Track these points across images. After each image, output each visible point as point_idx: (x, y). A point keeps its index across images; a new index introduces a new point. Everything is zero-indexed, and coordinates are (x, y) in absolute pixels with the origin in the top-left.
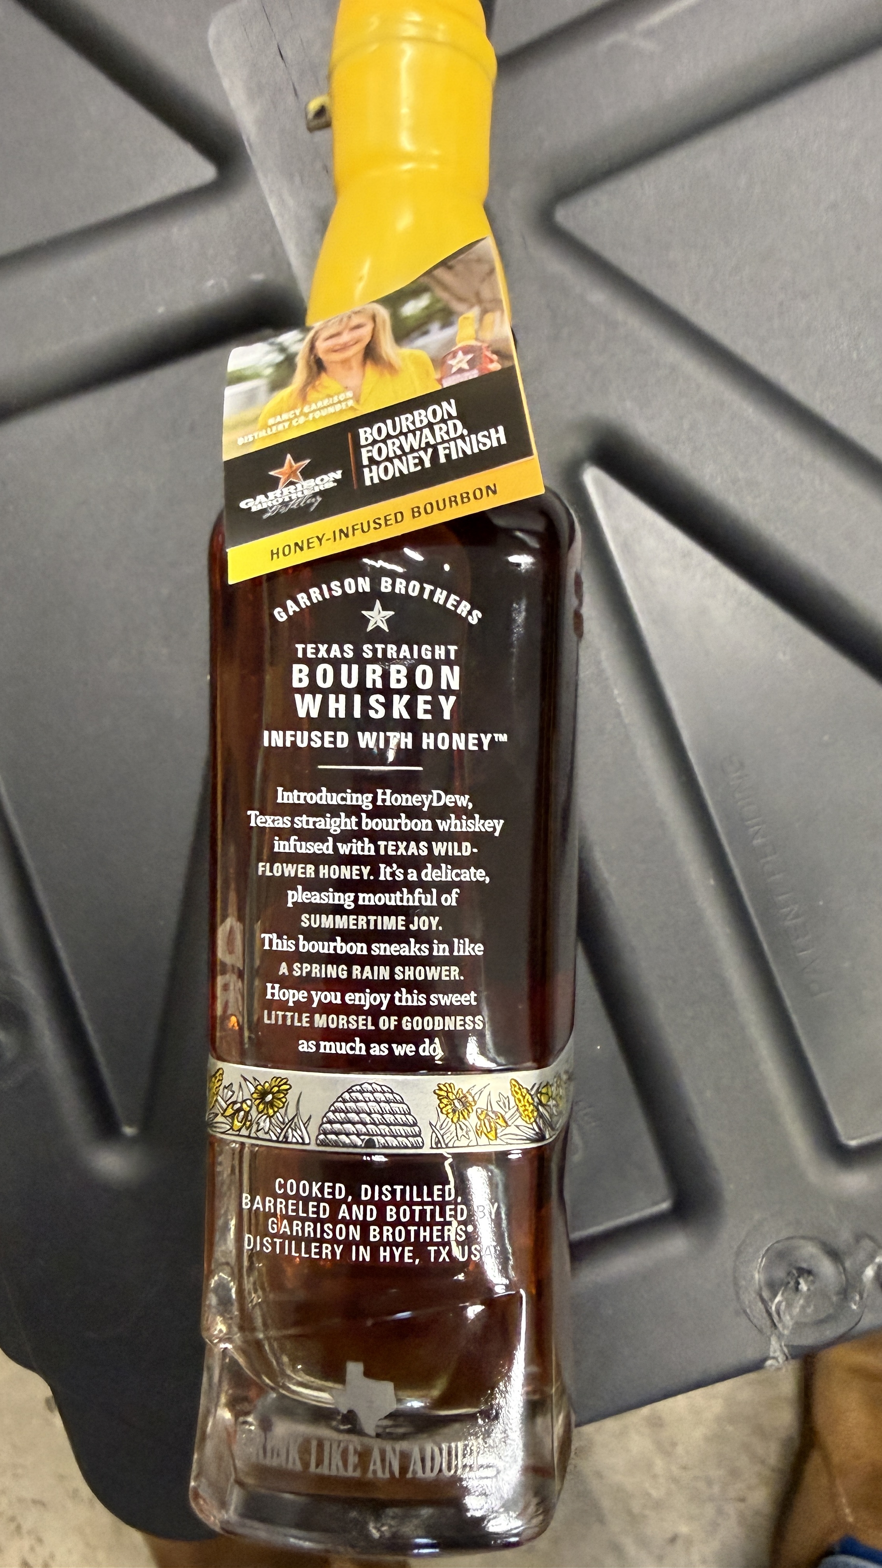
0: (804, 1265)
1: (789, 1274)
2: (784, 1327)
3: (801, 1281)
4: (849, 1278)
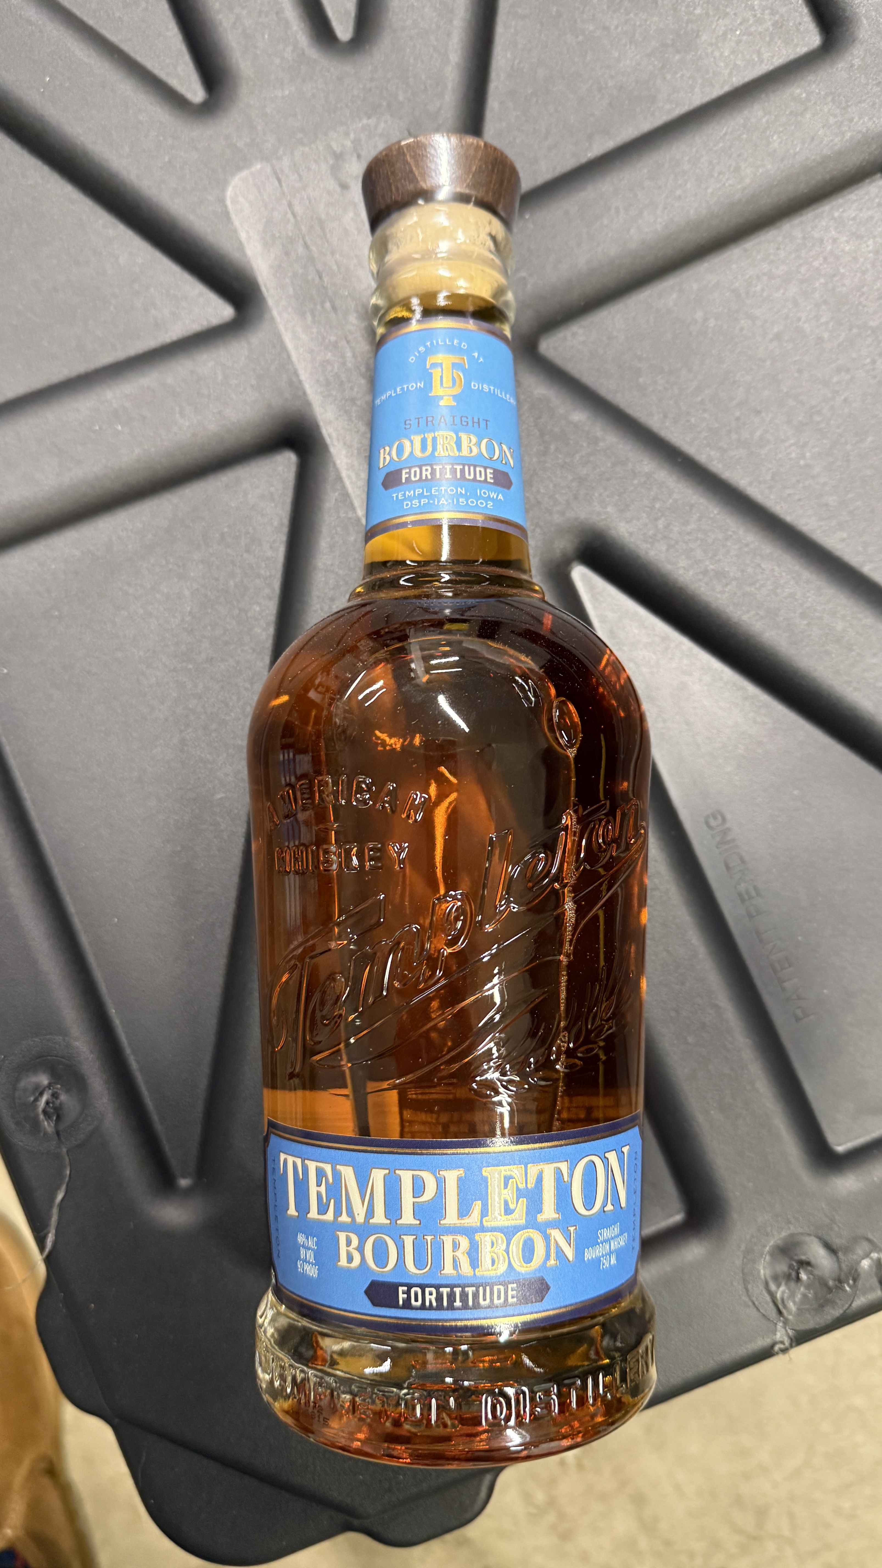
0: (803, 1258)
1: (791, 1267)
2: (790, 1313)
3: (801, 1272)
4: (844, 1267)
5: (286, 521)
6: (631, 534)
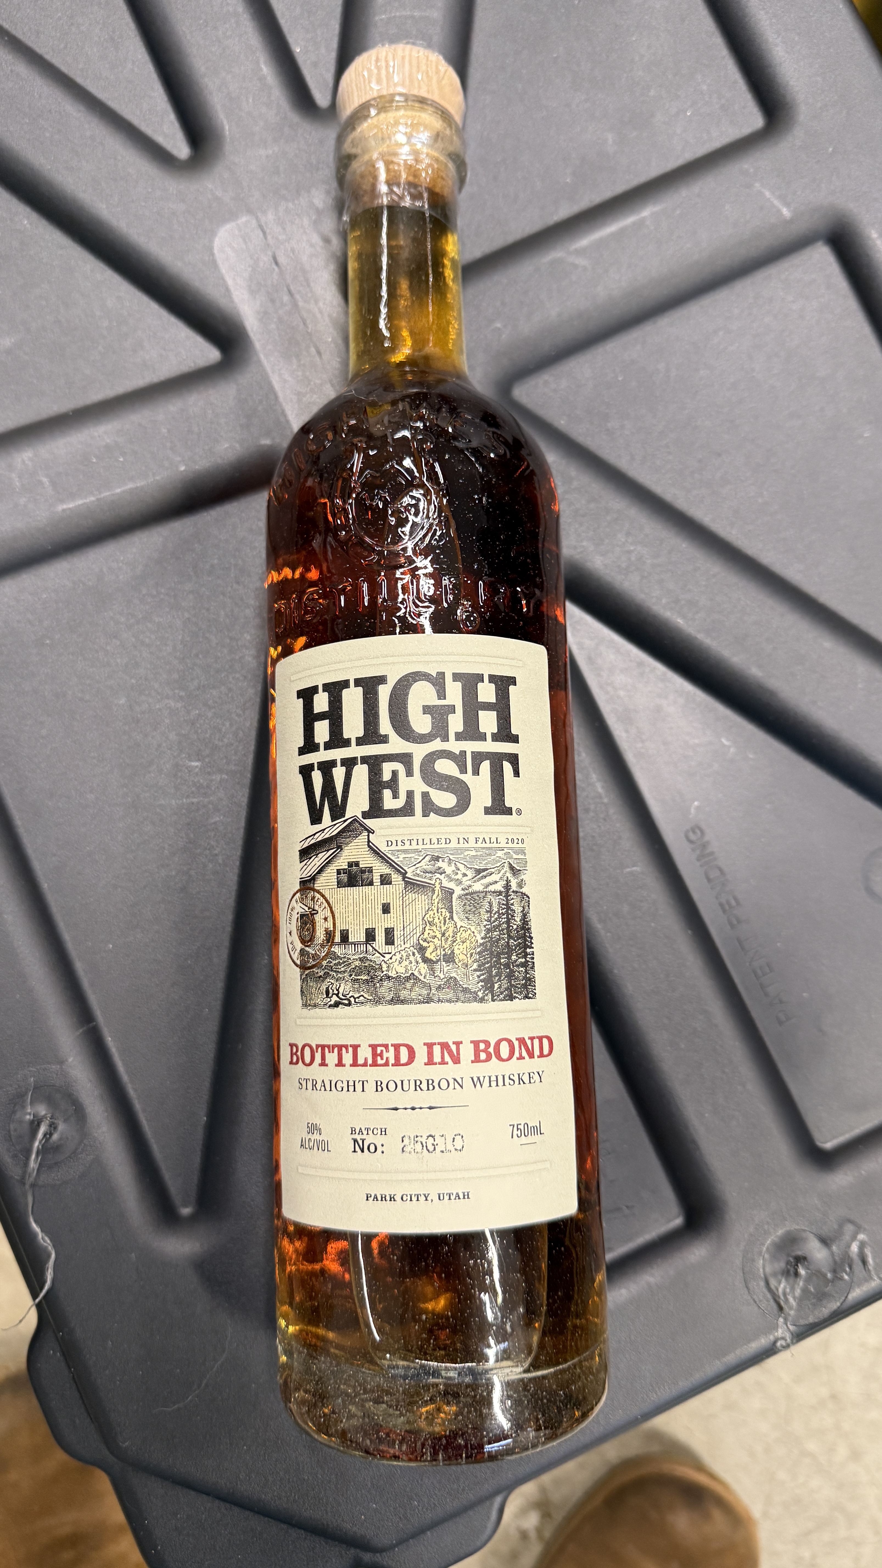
0: (799, 1253)
1: (788, 1263)
2: (791, 1308)
4: (837, 1258)
6: (605, 566)
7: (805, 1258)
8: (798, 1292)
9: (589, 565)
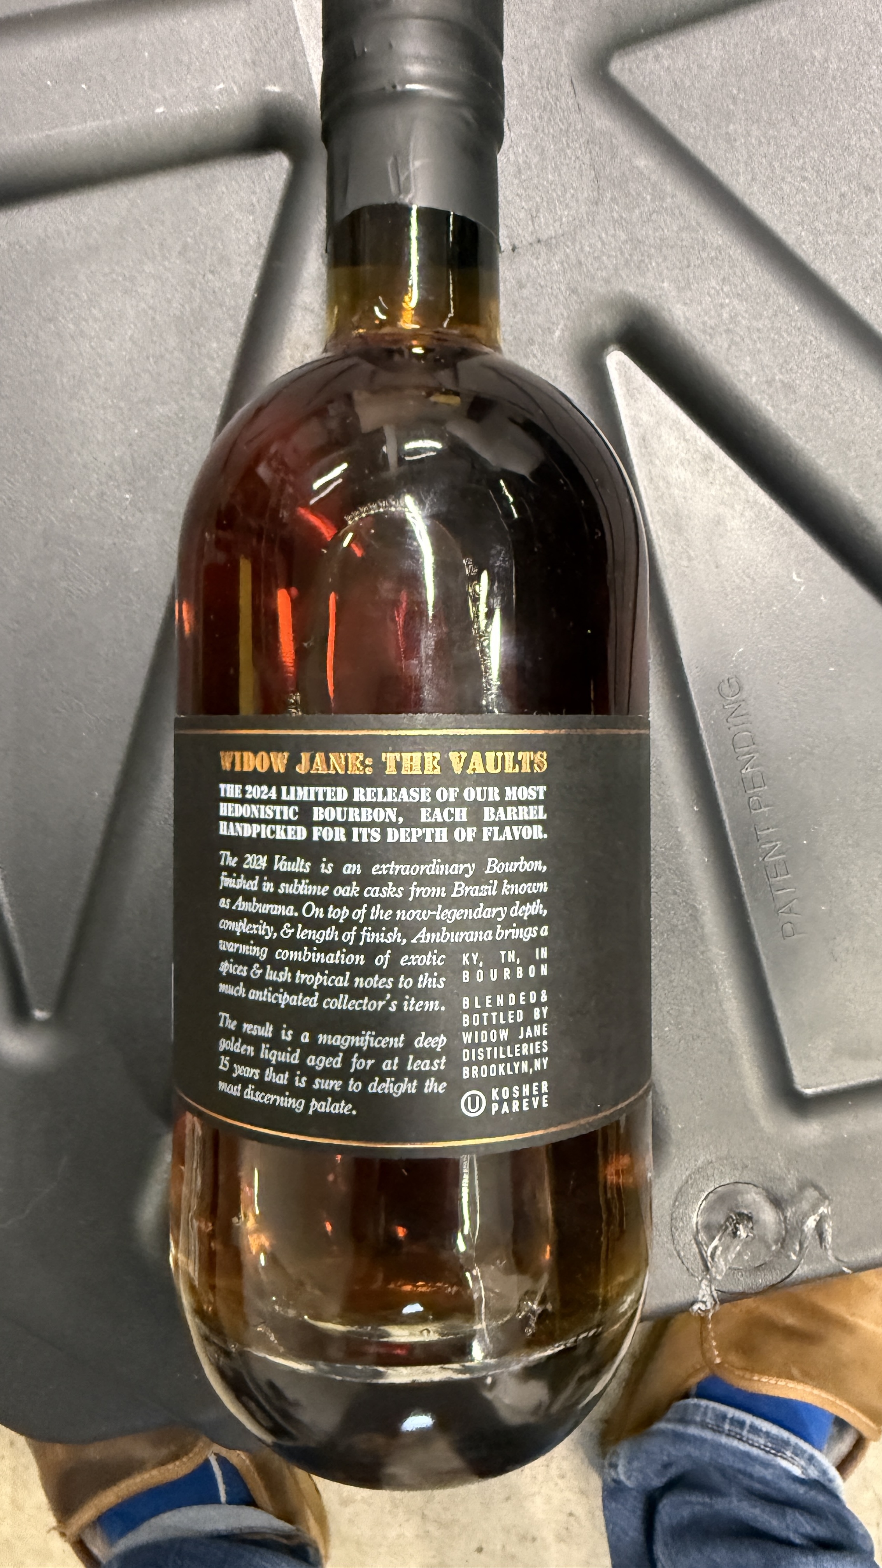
0: (746, 1212)
1: (728, 1219)
2: (717, 1271)
3: (741, 1227)
4: (789, 1227)
5: (265, 241)
6: (687, 320)
7: (750, 1218)
8: (731, 1256)
9: (666, 315)
